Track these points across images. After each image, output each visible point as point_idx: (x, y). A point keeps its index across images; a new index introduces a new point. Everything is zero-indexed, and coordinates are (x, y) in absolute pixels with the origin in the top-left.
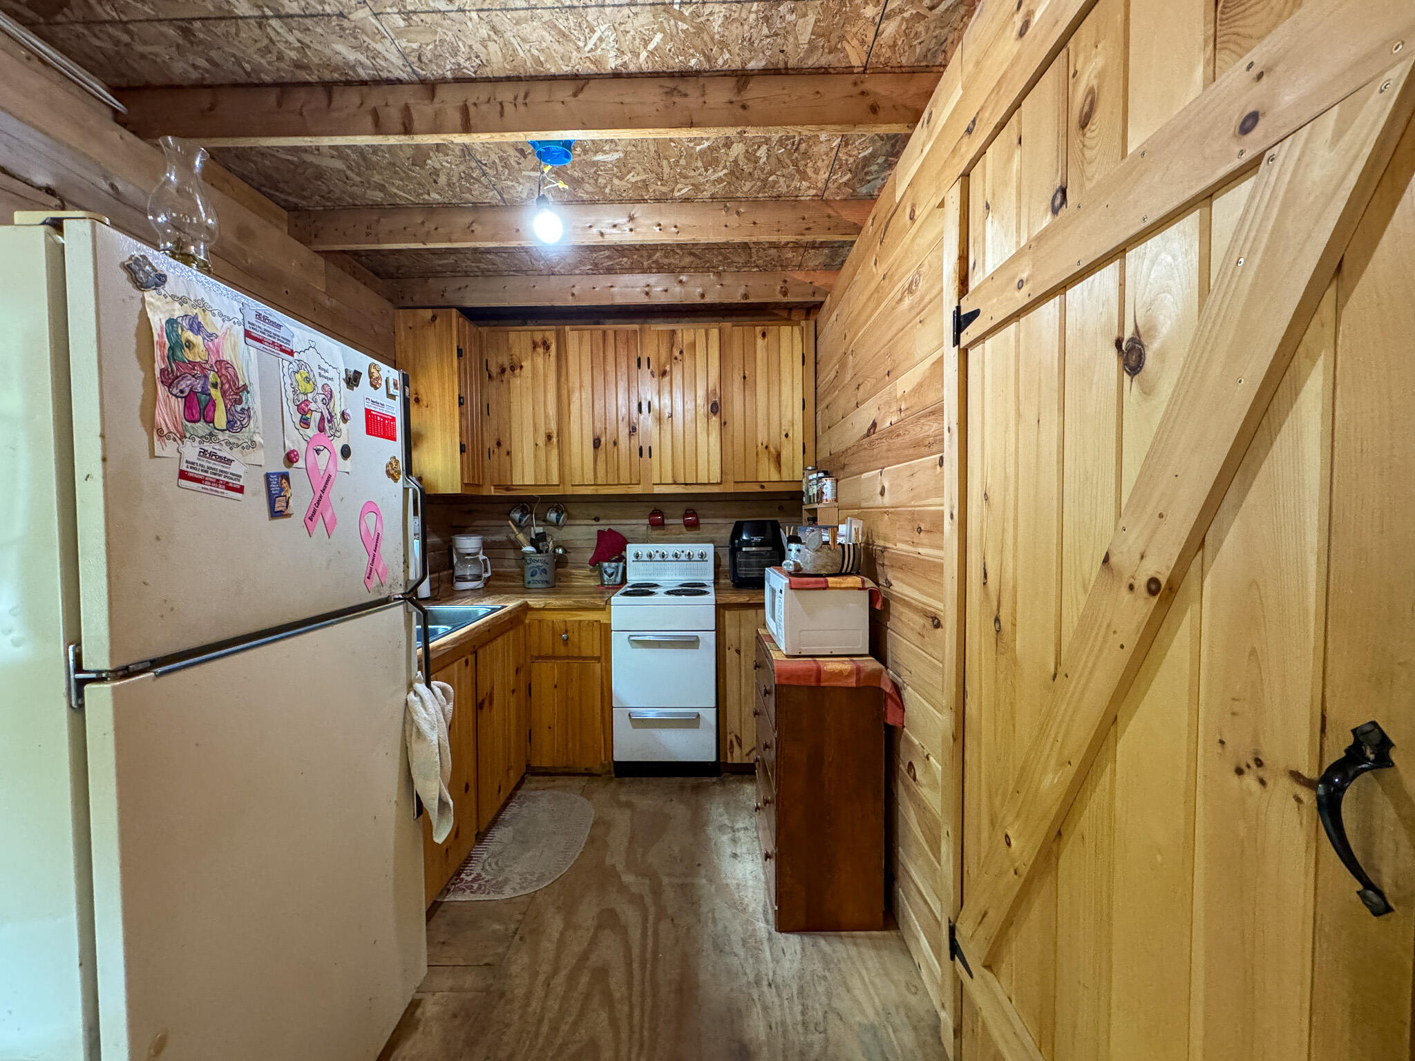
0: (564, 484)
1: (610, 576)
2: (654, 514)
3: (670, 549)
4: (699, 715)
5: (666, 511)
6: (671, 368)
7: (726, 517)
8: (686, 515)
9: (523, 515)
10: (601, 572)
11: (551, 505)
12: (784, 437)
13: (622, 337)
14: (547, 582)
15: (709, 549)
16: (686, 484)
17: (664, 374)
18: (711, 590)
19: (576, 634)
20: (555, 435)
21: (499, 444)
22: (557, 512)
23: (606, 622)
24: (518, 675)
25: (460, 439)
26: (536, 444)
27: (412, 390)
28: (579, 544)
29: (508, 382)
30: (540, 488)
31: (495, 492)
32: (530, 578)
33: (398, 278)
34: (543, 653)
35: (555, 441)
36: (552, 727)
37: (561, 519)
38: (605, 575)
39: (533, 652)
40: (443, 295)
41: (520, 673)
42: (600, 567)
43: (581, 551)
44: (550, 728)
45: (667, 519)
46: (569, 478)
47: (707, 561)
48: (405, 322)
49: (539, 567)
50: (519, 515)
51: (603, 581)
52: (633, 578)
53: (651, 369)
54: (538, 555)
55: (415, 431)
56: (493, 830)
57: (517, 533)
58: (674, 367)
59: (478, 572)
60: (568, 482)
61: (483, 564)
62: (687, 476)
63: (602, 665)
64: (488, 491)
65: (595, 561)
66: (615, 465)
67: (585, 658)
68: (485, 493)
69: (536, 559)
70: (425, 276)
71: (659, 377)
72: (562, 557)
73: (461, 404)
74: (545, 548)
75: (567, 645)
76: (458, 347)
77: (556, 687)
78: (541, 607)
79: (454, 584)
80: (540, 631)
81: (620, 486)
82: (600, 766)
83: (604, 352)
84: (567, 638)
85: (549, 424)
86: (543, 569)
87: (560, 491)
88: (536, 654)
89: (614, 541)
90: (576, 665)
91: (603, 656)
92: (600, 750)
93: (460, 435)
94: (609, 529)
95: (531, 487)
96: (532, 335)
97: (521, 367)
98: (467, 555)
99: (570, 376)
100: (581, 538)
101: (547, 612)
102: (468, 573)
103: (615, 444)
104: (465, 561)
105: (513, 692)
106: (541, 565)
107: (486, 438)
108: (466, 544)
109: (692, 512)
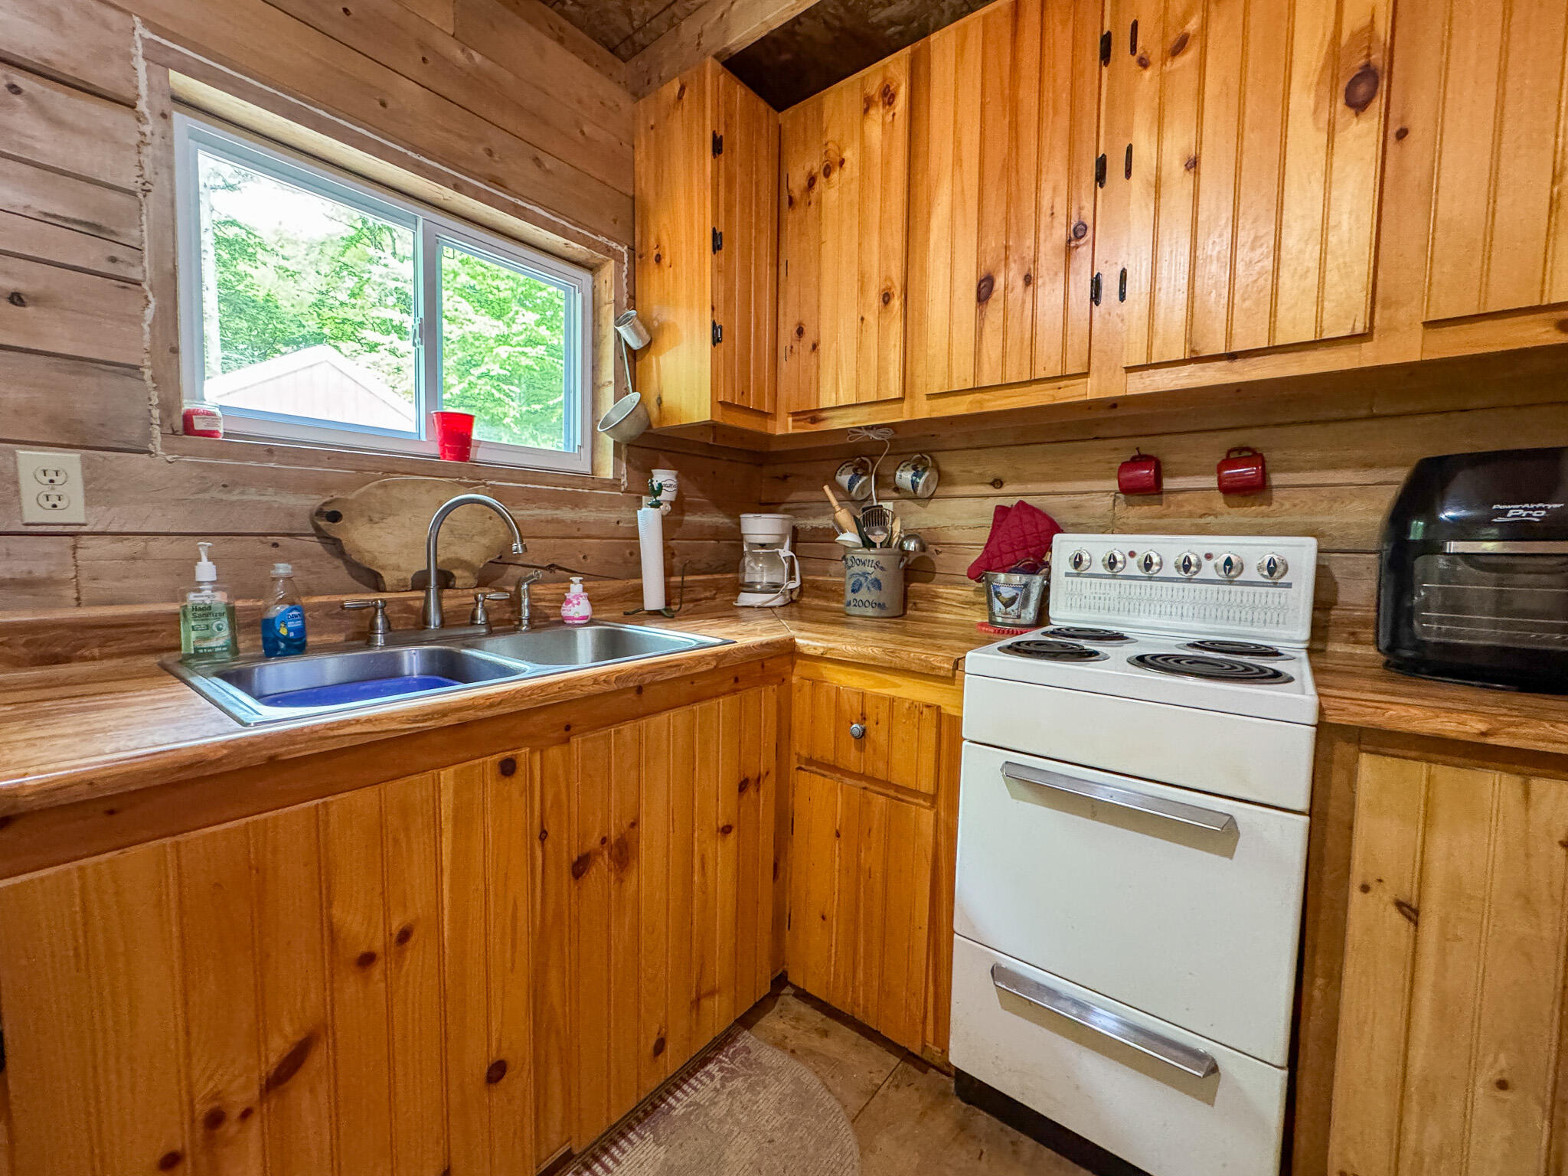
0: (912, 397)
1: (1007, 605)
2: (1140, 460)
3: (1169, 548)
4: (1213, 1067)
5: (1170, 459)
6: (1204, 26)
7: (1368, 465)
8: (1227, 463)
9: (857, 476)
10: (991, 593)
11: (904, 457)
14: (881, 606)
16: (1232, 356)
17: (1180, 46)
18: (1300, 668)
19: (884, 725)
20: (897, 291)
21: (800, 332)
22: (915, 468)
23: (953, 712)
24: (745, 797)
25: (712, 315)
26: (862, 319)
27: (653, 242)
28: (955, 535)
29: (819, 202)
30: (866, 410)
31: (793, 428)
32: (850, 596)
33: (644, 47)
34: (817, 756)
35: (896, 303)
36: (827, 917)
37: (921, 481)
38: (996, 600)
39: (799, 747)
40: (699, 44)
41: (758, 790)
42: (989, 583)
43: (957, 549)
44: (823, 918)
45: (1172, 476)
46: (919, 382)
47: (1289, 585)
48: (647, 120)
49: (865, 574)
50: (848, 477)
51: (992, 614)
52: (1061, 615)
53: (1139, 52)
54: (865, 550)
55: (654, 315)
56: (632, 1136)
57: (838, 509)
58: (1213, 14)
59: (776, 579)
60: (921, 394)
61: (786, 566)
62: (1237, 329)
63: (937, 814)
64: (784, 426)
65: (981, 571)
66: (1028, 335)
67: (898, 788)
68: (779, 432)
69: (863, 558)
70: (676, 21)
71: (1163, 63)
72: (920, 560)
73: (716, 247)
74: (878, 537)
75: (861, 749)
76: (714, 134)
77: (838, 835)
78: (819, 652)
79: (737, 595)
80: (813, 706)
81: (1034, 387)
82: (916, 1049)
83: (1014, 58)
84: (864, 730)
85: (888, 268)
86: (877, 580)
87: (903, 414)
88: (804, 753)
89: (1028, 528)
90: (882, 799)
91: (942, 793)
92: (925, 1017)
93: (713, 309)
94: (1021, 503)
95: (851, 411)
96: (863, 88)
97: (842, 162)
98: (763, 546)
99: (934, 146)
100: (961, 523)
101: (829, 666)
102: (765, 580)
103: (1028, 280)
104: (756, 557)
105: (726, 830)
106: (870, 570)
107: (781, 325)
108: (760, 527)
109: (1241, 450)
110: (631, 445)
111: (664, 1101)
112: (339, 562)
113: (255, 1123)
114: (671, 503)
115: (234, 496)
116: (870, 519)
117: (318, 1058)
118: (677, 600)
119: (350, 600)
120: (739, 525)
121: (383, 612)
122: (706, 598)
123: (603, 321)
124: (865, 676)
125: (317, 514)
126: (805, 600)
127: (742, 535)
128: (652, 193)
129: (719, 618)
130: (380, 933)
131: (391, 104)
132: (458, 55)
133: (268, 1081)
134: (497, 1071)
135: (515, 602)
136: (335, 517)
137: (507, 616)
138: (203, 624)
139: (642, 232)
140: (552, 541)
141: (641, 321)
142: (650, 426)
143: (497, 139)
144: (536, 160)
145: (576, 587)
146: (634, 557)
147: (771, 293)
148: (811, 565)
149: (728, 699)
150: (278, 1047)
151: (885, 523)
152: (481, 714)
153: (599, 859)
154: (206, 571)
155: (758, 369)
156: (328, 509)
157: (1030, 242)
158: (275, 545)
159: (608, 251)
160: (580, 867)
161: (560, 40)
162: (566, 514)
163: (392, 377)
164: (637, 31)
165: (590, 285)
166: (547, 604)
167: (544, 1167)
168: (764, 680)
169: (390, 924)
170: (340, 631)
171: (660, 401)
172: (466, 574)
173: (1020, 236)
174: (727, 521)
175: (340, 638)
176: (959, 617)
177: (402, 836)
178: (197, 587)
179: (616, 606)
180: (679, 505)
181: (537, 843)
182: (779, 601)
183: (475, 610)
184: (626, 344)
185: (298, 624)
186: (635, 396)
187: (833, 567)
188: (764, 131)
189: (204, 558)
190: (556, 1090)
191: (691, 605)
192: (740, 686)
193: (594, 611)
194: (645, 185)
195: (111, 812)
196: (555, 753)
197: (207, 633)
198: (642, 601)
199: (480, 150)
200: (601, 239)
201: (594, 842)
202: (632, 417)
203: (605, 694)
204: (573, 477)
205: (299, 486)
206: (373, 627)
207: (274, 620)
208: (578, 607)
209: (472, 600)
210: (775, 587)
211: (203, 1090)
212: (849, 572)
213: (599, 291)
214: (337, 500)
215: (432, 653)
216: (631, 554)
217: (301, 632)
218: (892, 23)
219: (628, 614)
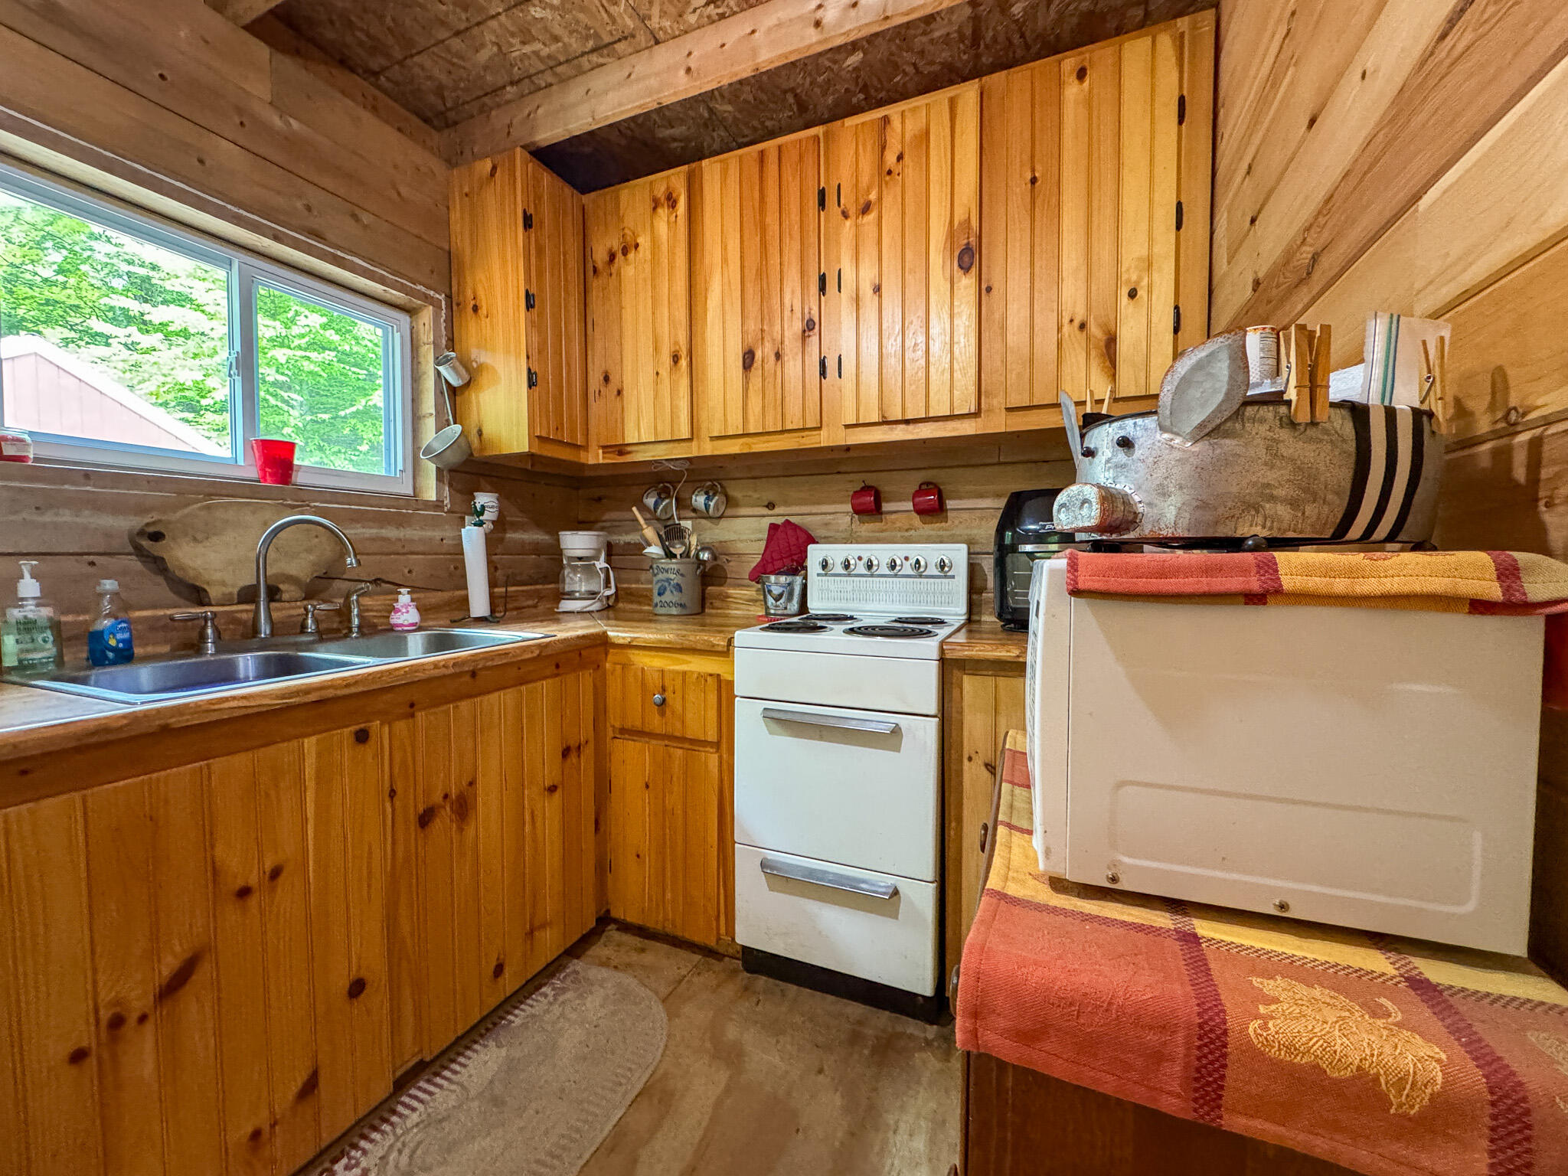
0: (698, 438)
1: (777, 600)
2: (866, 489)
3: (881, 553)
4: (896, 892)
5: (885, 488)
6: (880, 198)
7: (992, 496)
8: (919, 493)
9: (660, 499)
10: (766, 592)
11: (698, 484)
12: (1124, 298)
13: (791, 156)
14: (682, 606)
15: (958, 555)
16: (907, 422)
17: (866, 209)
19: (679, 694)
20: (684, 353)
21: (607, 379)
22: (707, 493)
23: (727, 679)
24: (569, 760)
25: (528, 363)
26: (657, 373)
27: (469, 293)
28: (741, 547)
29: (619, 274)
30: (663, 446)
31: (604, 458)
32: (657, 599)
33: (456, 123)
34: (628, 725)
35: (684, 363)
36: (641, 855)
37: (712, 504)
38: (769, 597)
39: (614, 720)
40: (509, 133)
41: (579, 756)
42: (764, 584)
43: (744, 558)
44: (638, 856)
45: (887, 502)
46: (704, 426)
47: (953, 577)
48: (461, 187)
49: (668, 580)
50: (654, 500)
51: (767, 608)
52: (815, 606)
53: (842, 206)
54: (668, 560)
55: (473, 357)
56: (476, 1047)
57: (645, 526)
58: (885, 193)
59: (593, 587)
60: (705, 434)
61: (602, 576)
62: (908, 405)
63: (720, 757)
64: (595, 457)
65: (758, 575)
66: (779, 396)
67: (693, 741)
68: (591, 461)
69: (666, 567)
70: (486, 108)
71: (857, 218)
72: (715, 568)
73: (530, 305)
74: (678, 550)
75: (663, 714)
76: (525, 212)
77: (647, 786)
78: (626, 642)
79: (559, 602)
80: (624, 685)
81: (786, 435)
82: (712, 943)
83: (762, 191)
84: (664, 700)
85: (676, 335)
86: (678, 584)
87: (694, 451)
88: (618, 725)
89: (793, 541)
90: (680, 752)
91: (724, 740)
92: (718, 916)
93: (528, 357)
94: (787, 521)
95: (651, 447)
96: (651, 191)
97: (637, 246)
98: (580, 559)
99: (708, 246)
100: (744, 537)
101: (637, 652)
102: (583, 589)
103: (778, 356)
104: (574, 569)
105: (552, 789)
106: (672, 576)
107: (590, 372)
108: (577, 543)
109: (928, 484)
110: (452, 471)
111: (503, 1018)
112: (160, 579)
113: (149, 1026)
114: (493, 522)
115: (48, 518)
116: (671, 534)
117: (203, 974)
118: (501, 608)
119: (179, 613)
120: (558, 540)
121: (213, 624)
122: (529, 607)
123: (422, 360)
124: (664, 657)
125: (138, 534)
126: (620, 605)
127: (561, 550)
128: (468, 251)
129: (542, 621)
130: (255, 872)
131: (208, 162)
132: (277, 121)
133: (161, 990)
134: (357, 988)
135: (344, 614)
136: (157, 537)
137: (335, 626)
138: (28, 637)
139: (459, 284)
140: (378, 557)
141: (461, 362)
142: (471, 454)
143: (314, 196)
144: (355, 217)
145: (404, 598)
146: (458, 572)
147: (580, 343)
148: (624, 575)
149: (550, 681)
150: (169, 965)
151: (683, 537)
152: (340, 693)
153: (443, 812)
154: (29, 587)
155: (570, 407)
156: (151, 529)
157: (778, 327)
158: (92, 564)
159: (426, 298)
160: (425, 819)
161: (374, 109)
162: (391, 532)
163: (128, 375)
164: (451, 109)
165: (408, 327)
166: (375, 614)
167: (399, 1073)
168: (583, 666)
169: (263, 865)
170: (166, 642)
171: (480, 433)
172: (293, 588)
173: (771, 325)
174: (547, 537)
175: (166, 649)
176: (746, 612)
177: (273, 793)
178: (18, 602)
179: (444, 615)
180: (500, 524)
181: (387, 799)
182: (596, 606)
183: (305, 619)
184: (447, 381)
185: (126, 636)
186: (458, 428)
187: (644, 576)
188: (569, 211)
189: (27, 575)
190: (408, 1009)
191: (515, 613)
192: (561, 671)
193: (422, 619)
194: (461, 239)
195: (24, 772)
196: (401, 726)
197: (30, 646)
198: (468, 610)
199: (299, 205)
200: (419, 287)
201: (437, 798)
202: (455, 446)
203: (445, 676)
204: (397, 500)
205: (116, 507)
206: (203, 637)
207: (102, 632)
208: (406, 612)
209: (302, 611)
210: (592, 595)
211: (105, 996)
212: (655, 579)
213: (418, 332)
214: (160, 521)
215: (267, 657)
216: (456, 568)
217: (128, 643)
218: (675, 140)
219: (455, 621)
